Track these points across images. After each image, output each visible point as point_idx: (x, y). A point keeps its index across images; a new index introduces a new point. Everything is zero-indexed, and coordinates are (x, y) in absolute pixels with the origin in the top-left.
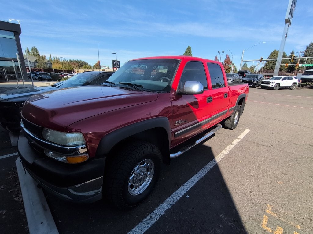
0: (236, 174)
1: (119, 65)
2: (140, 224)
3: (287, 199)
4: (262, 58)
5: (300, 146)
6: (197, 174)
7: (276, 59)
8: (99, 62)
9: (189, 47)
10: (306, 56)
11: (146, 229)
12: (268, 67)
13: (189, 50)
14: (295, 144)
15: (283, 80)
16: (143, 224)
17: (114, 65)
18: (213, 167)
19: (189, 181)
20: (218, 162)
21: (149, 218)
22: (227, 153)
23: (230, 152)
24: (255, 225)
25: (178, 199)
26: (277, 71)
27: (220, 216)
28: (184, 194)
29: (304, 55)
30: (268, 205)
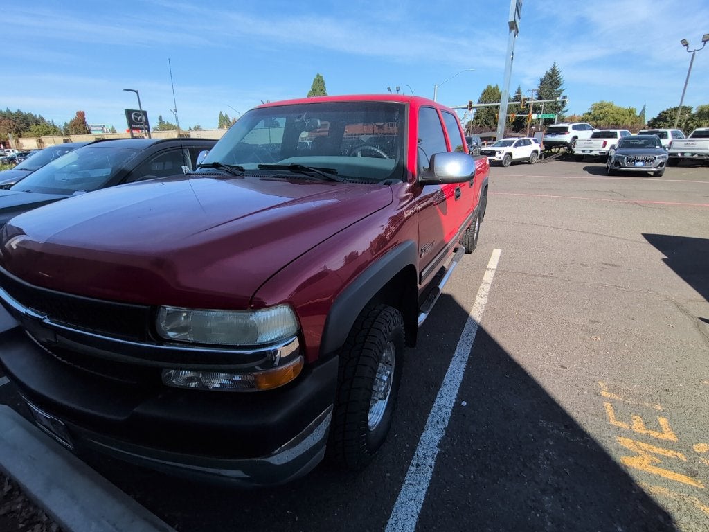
0: (523, 339)
1: (147, 123)
2: (403, 488)
3: (620, 365)
4: (471, 103)
5: (592, 268)
6: (456, 355)
7: (499, 104)
8: (81, 115)
9: (318, 75)
10: (540, 98)
11: (424, 493)
12: (479, 121)
13: (319, 83)
14: (582, 264)
15: (516, 146)
16: (411, 486)
17: (131, 122)
18: (476, 333)
19: (449, 371)
20: (479, 322)
21: (416, 470)
22: (485, 300)
23: (489, 296)
24: (600, 424)
25: (450, 413)
26: (501, 128)
27: (540, 424)
28: (454, 401)
29: (537, 96)
30: (600, 383)
